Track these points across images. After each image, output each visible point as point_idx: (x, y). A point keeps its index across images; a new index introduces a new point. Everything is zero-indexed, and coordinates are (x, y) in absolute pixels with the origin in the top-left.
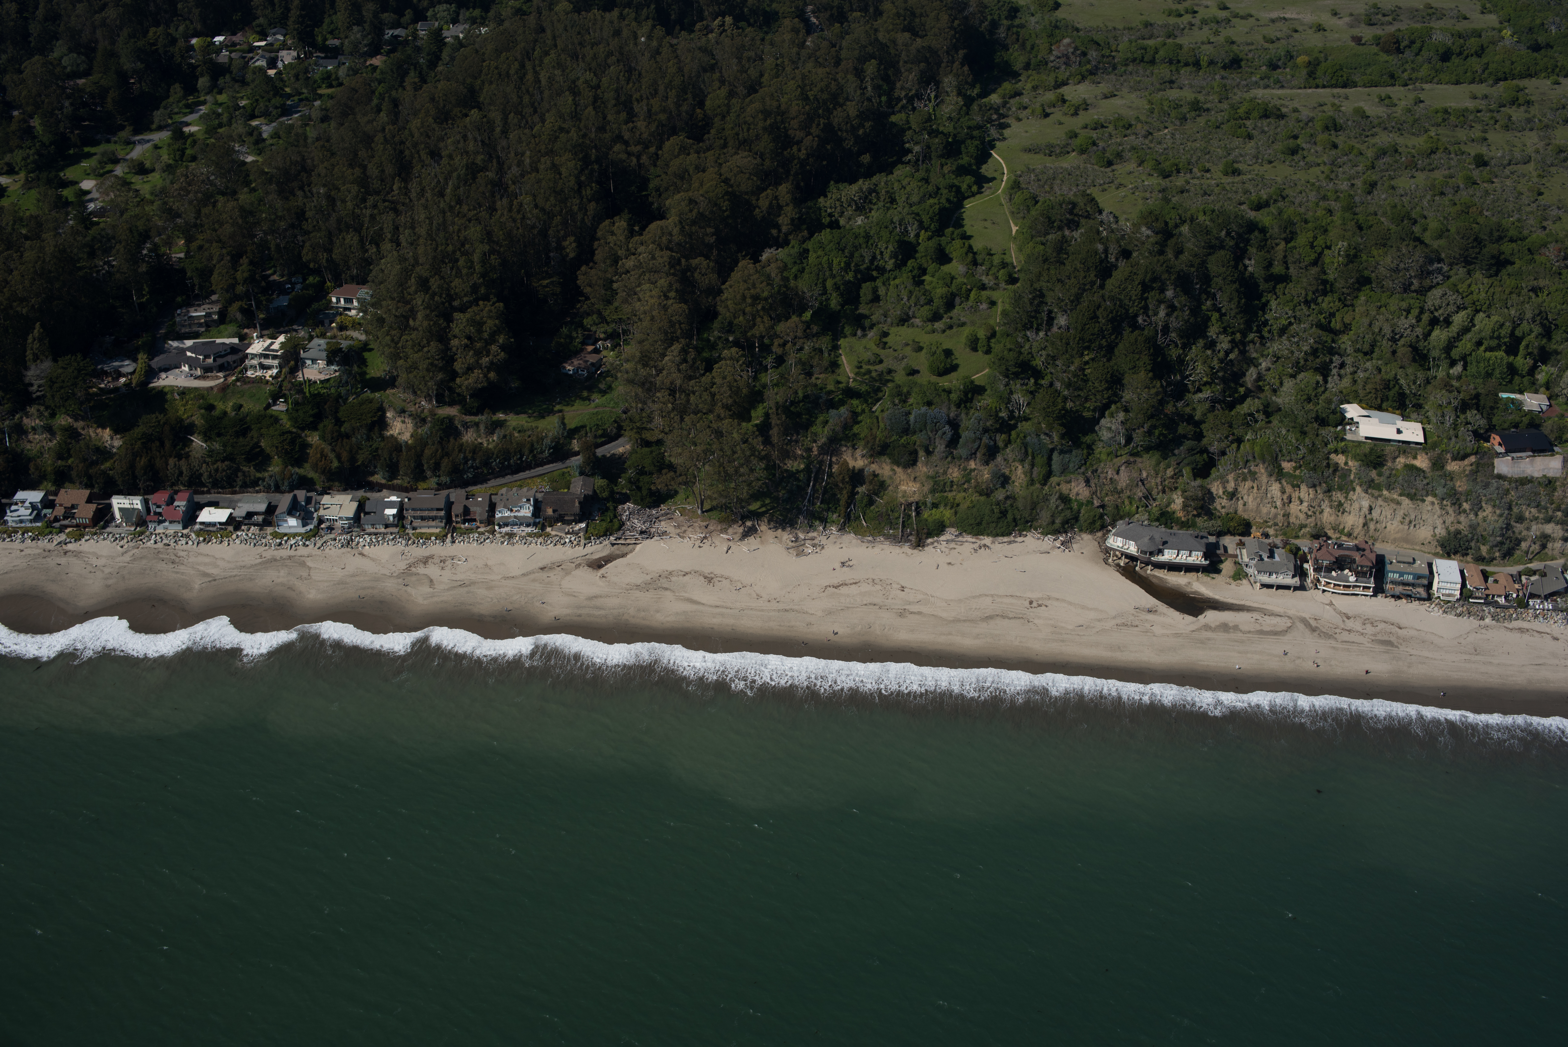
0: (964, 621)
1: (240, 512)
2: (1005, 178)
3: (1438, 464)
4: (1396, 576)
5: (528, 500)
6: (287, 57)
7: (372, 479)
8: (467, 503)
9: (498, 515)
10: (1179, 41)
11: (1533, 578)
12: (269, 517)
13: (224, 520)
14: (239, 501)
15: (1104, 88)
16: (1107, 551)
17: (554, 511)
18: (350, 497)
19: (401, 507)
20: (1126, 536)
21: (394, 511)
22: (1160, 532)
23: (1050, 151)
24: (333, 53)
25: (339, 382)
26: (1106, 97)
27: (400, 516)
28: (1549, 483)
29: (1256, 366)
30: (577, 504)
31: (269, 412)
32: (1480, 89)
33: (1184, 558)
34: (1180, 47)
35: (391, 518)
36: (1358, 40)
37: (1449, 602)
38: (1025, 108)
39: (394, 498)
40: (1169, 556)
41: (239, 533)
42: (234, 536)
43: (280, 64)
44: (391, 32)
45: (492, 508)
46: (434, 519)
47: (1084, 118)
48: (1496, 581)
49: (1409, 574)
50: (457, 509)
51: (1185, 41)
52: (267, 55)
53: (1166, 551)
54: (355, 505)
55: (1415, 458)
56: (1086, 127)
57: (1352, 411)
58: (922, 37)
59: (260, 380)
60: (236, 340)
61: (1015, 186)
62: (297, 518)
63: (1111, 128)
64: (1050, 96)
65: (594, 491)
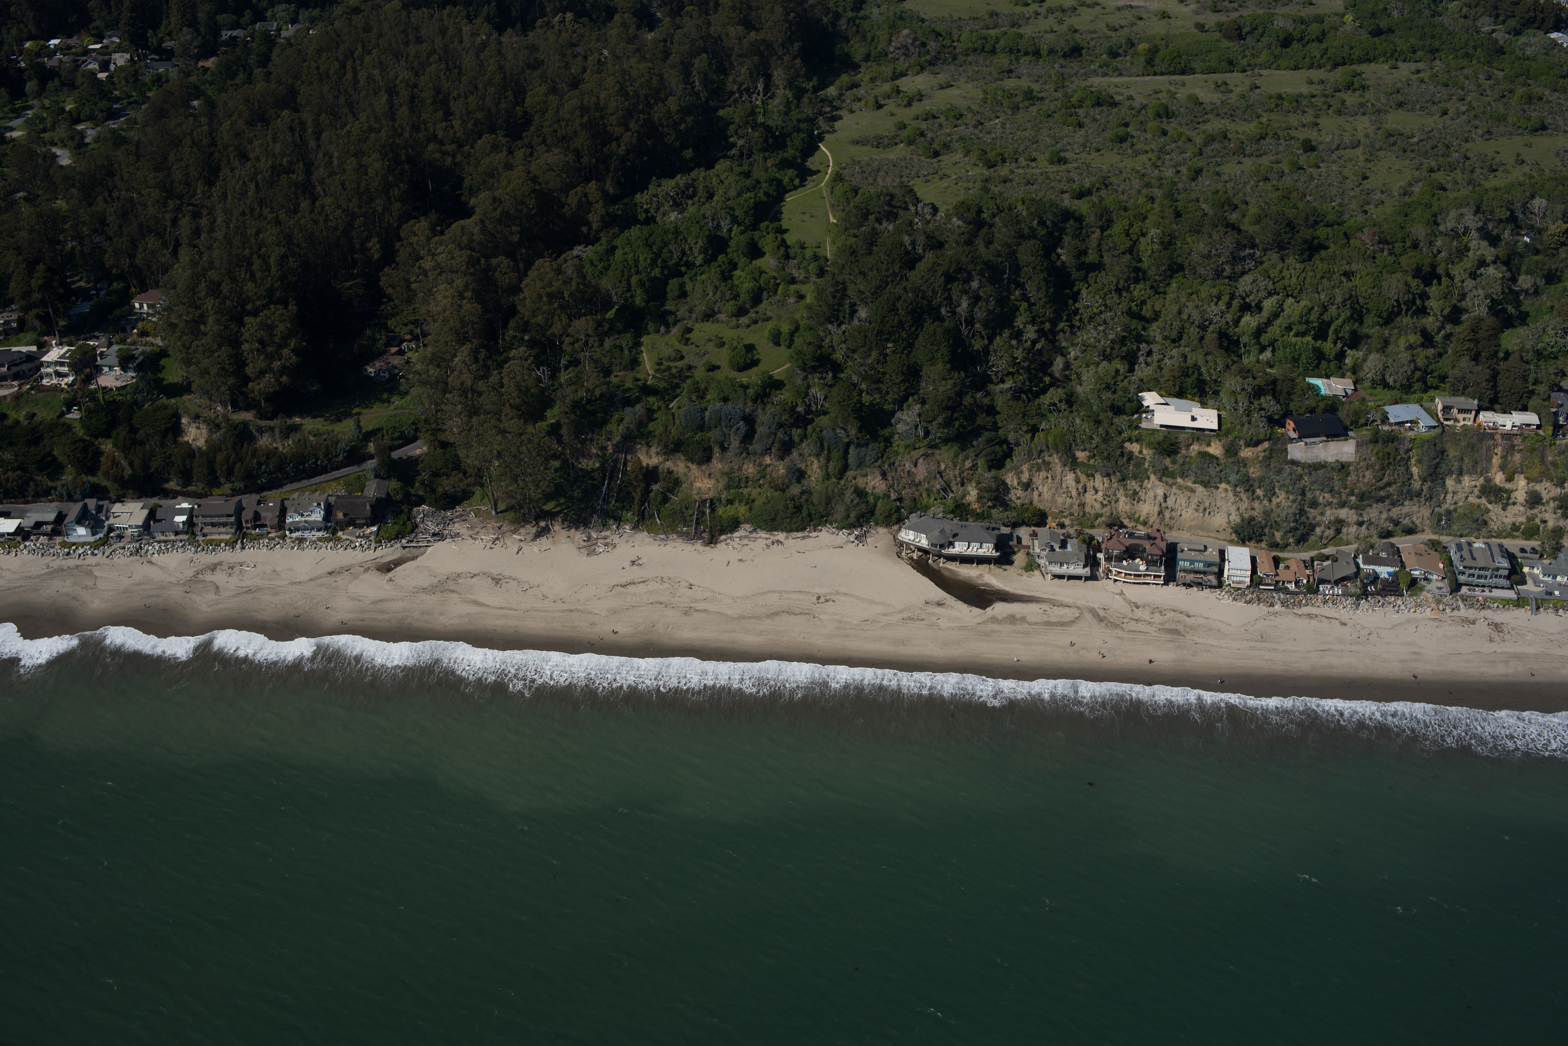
0: (749, 618)
1: (28, 522)
2: (830, 171)
3: (1231, 451)
4: (1187, 564)
5: (319, 504)
6: (120, 59)
7: (166, 486)
8: (258, 508)
9: (289, 520)
10: (1022, 31)
11: (1325, 564)
12: (58, 527)
13: (12, 530)
14: (30, 510)
15: (942, 78)
16: (901, 544)
17: (345, 515)
18: (141, 504)
19: (191, 513)
20: (917, 529)
21: (183, 518)
22: (952, 525)
23: (878, 143)
24: (167, 55)
25: (136, 389)
26: (942, 88)
27: (190, 523)
28: (1343, 467)
29: (1063, 355)
30: (368, 508)
31: (63, 420)
32: (1317, 74)
33: (975, 550)
34: (1021, 36)
35: (181, 525)
36: (1200, 27)
37: (1239, 589)
38: (860, 100)
39: (185, 505)
40: (960, 548)
41: (27, 544)
42: (22, 547)
43: (112, 67)
44: (229, 33)
45: (283, 513)
46: (224, 525)
47: (918, 108)
48: (1287, 567)
49: (1199, 562)
50: (247, 515)
51: (1027, 31)
52: (100, 58)
53: (957, 544)
54: (145, 512)
55: (1209, 445)
56: (917, 118)
57: (1150, 399)
58: (758, 30)
59: (56, 388)
60: (34, 348)
61: (838, 177)
62: (86, 527)
63: (942, 120)
64: (887, 87)
65: (388, 494)
